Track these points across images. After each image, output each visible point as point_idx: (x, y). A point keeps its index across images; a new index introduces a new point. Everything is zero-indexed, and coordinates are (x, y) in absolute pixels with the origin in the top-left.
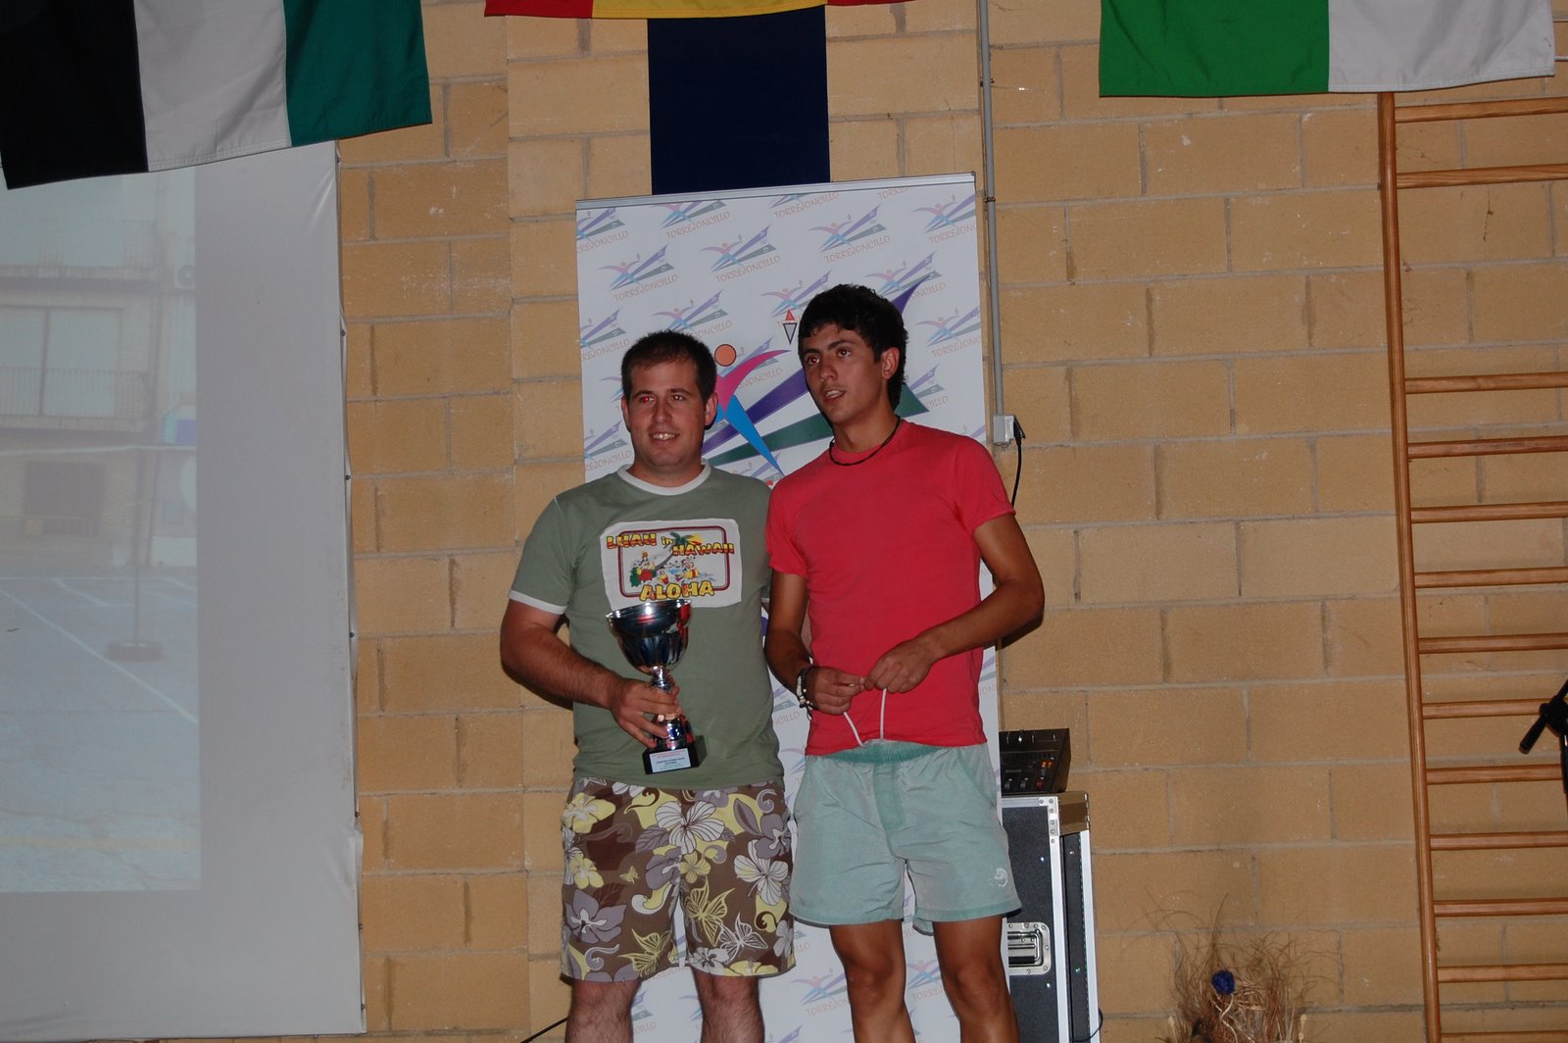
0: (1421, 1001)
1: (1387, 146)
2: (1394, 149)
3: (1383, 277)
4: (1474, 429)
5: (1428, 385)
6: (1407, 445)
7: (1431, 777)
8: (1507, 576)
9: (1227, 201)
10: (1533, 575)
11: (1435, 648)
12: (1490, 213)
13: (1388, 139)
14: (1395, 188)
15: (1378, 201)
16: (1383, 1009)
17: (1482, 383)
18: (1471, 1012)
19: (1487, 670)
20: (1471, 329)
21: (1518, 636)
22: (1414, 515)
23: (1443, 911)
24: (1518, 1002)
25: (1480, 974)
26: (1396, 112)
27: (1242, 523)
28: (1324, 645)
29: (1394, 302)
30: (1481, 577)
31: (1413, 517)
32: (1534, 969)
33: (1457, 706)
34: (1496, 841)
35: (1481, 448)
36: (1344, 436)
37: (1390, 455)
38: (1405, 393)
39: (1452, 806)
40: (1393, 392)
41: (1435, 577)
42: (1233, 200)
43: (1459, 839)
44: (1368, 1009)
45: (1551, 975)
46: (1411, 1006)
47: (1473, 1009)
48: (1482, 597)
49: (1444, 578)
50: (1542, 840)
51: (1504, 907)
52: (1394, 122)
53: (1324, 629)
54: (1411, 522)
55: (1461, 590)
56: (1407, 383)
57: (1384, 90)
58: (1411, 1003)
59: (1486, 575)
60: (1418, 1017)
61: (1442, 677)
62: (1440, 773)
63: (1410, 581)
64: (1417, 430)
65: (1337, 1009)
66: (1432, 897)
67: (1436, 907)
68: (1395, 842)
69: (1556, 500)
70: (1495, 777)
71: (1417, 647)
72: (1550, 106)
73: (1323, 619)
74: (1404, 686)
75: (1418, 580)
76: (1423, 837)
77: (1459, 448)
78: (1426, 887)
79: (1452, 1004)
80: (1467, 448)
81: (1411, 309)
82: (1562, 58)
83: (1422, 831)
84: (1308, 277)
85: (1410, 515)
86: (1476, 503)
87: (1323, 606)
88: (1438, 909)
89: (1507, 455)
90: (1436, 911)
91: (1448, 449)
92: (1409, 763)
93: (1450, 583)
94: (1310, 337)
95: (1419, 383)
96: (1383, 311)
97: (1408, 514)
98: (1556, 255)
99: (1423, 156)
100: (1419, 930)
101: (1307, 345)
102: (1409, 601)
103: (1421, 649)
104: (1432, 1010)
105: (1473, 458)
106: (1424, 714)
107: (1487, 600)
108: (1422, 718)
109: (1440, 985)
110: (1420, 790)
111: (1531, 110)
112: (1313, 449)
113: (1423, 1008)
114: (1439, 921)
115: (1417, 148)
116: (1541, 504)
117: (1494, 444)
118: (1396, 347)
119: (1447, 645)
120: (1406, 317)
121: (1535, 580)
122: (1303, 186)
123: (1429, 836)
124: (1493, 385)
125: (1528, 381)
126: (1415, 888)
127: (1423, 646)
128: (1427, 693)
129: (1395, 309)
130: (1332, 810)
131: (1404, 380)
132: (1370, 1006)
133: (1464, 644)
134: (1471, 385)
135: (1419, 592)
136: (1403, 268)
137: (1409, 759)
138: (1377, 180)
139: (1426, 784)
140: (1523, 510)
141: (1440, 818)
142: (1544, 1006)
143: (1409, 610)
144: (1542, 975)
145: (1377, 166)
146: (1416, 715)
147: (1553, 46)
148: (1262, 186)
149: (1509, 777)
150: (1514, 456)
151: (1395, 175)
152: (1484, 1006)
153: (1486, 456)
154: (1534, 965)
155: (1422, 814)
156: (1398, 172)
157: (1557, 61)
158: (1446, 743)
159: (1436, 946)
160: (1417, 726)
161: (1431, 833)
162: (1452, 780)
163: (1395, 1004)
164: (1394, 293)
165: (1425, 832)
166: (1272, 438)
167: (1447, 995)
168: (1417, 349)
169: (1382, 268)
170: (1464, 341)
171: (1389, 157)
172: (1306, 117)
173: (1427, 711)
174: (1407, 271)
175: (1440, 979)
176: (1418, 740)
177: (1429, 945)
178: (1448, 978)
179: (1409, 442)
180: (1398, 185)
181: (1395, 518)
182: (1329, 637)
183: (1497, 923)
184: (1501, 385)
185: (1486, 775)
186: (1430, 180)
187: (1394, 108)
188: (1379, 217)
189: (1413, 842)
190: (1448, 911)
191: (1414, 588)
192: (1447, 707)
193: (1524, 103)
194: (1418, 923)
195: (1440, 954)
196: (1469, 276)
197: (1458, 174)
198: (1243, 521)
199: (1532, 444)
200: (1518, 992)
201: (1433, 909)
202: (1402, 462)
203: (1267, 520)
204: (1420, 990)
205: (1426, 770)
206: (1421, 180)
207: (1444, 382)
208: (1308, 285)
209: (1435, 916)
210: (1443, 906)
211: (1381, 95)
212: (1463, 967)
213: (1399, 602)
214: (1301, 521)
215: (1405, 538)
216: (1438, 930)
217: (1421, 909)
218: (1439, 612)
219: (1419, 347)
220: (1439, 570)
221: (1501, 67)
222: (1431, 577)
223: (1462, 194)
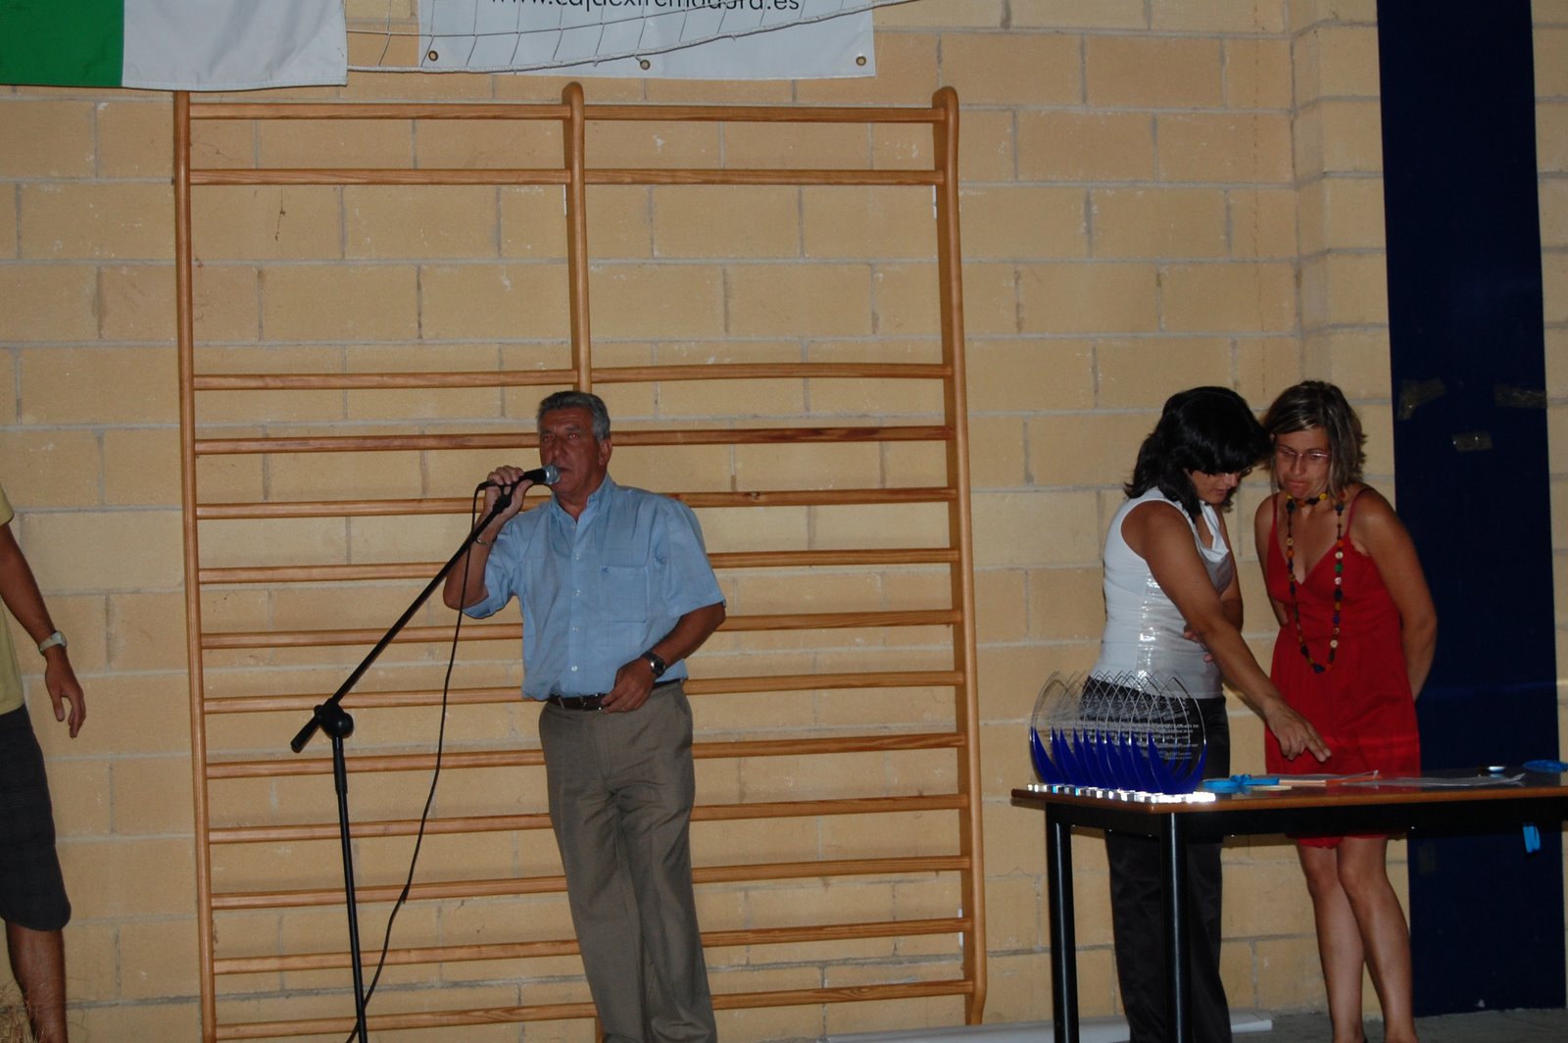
0: (197, 992)
1: (182, 142)
2: (188, 145)
3: (174, 272)
4: (262, 426)
5: (216, 382)
6: (194, 441)
7: (210, 771)
8: (290, 573)
9: (18, 187)
10: (315, 573)
11: (217, 644)
12: (282, 212)
13: (183, 135)
14: (188, 184)
15: (171, 195)
16: (160, 1001)
17: (270, 382)
18: (247, 1002)
19: (269, 664)
20: (261, 326)
21: (300, 632)
22: (200, 512)
23: (220, 904)
24: (292, 990)
25: (255, 965)
26: (191, 108)
27: (26, 515)
28: (108, 639)
29: (185, 299)
30: (265, 573)
31: (198, 513)
32: (308, 959)
33: (236, 701)
34: (273, 834)
35: (267, 446)
36: (133, 429)
37: (177, 450)
38: (193, 389)
39: (229, 799)
40: (181, 388)
41: (220, 573)
42: (25, 186)
43: (238, 832)
44: (144, 1002)
45: (325, 964)
46: (189, 998)
47: (249, 999)
48: (266, 592)
49: (229, 574)
50: (318, 832)
51: (280, 899)
52: (189, 118)
53: (108, 623)
54: (196, 518)
55: (244, 586)
56: (196, 380)
57: (179, 89)
58: (187, 995)
59: (270, 572)
60: (194, 1009)
61: (224, 672)
62: (220, 768)
63: (195, 578)
64: (205, 425)
65: (114, 1002)
66: (210, 890)
67: (213, 900)
68: (174, 836)
69: (340, 499)
70: (275, 772)
71: (200, 643)
72: (342, 112)
73: (107, 613)
74: (187, 680)
75: (203, 576)
76: (202, 832)
77: (245, 446)
78: (204, 881)
79: (228, 995)
80: (254, 446)
81: (203, 305)
82: (355, 68)
83: (201, 826)
84: (99, 269)
85: (195, 512)
86: (261, 499)
87: (107, 599)
88: (215, 903)
89: (293, 454)
90: (213, 904)
91: (235, 446)
92: (191, 757)
93: (234, 579)
94: (99, 330)
95: (208, 379)
96: (174, 305)
97: (194, 509)
98: (347, 257)
99: (217, 153)
100: (196, 921)
101: (97, 337)
102: (193, 597)
103: (203, 645)
104: (208, 1001)
105: (261, 455)
106: (205, 709)
107: (270, 595)
108: (203, 713)
109: (216, 977)
110: (200, 785)
111: (323, 115)
112: (100, 440)
113: (199, 1000)
114: (216, 914)
115: (210, 145)
116: (324, 503)
117: (280, 443)
118: (186, 343)
119: (229, 641)
120: (196, 313)
121: (317, 577)
122: (97, 176)
123: (208, 830)
124: (281, 385)
125: (315, 381)
126: (194, 882)
127: (204, 641)
128: (209, 687)
129: (185, 305)
130: (112, 804)
131: (193, 376)
132: (147, 999)
133: (246, 640)
134: (259, 383)
135: (202, 587)
136: (194, 263)
137: (189, 753)
138: (169, 174)
139: (206, 778)
140: (307, 509)
141: (219, 810)
142: (317, 994)
143: (193, 606)
144: (315, 965)
145: (172, 161)
146: (197, 711)
147: (346, 56)
148: (55, 174)
149: (288, 771)
150: (301, 455)
151: (188, 171)
152: (258, 996)
153: (273, 455)
154: (308, 955)
155: (201, 810)
156: (192, 167)
157: (348, 70)
158: (228, 737)
159: (212, 938)
160: (198, 721)
161: (211, 827)
162: (232, 774)
163: (172, 996)
164: (185, 290)
165: (205, 826)
166: (59, 429)
167: (222, 986)
168: (207, 345)
169: (174, 263)
170: (254, 339)
171: (183, 153)
172: (102, 106)
173: (208, 706)
174: (200, 266)
175: (216, 970)
176: (199, 735)
177: (206, 938)
178: (225, 970)
179: (197, 438)
180: (192, 181)
181: (181, 512)
182: (113, 632)
183: (274, 913)
184: (288, 384)
185: (266, 769)
186: (223, 178)
187: (189, 104)
188: (172, 211)
189: (194, 835)
190: (226, 904)
191: (198, 583)
192: (229, 702)
193: (318, 107)
194: (196, 916)
195: (216, 947)
196: (261, 274)
197: (250, 173)
198: (27, 513)
199: (317, 444)
200: (293, 981)
201: (210, 902)
202: (189, 459)
203: (52, 512)
204: (197, 982)
205: (206, 765)
206: (214, 179)
207: (233, 380)
208: (99, 276)
209: (212, 909)
210: (221, 899)
211: (176, 93)
212: (239, 959)
213: (184, 596)
214: (86, 514)
215: (191, 534)
216: (216, 922)
217: (199, 901)
218: (222, 608)
219: (210, 343)
220: (224, 567)
221: (294, 74)
222: (215, 573)
223: (255, 193)
